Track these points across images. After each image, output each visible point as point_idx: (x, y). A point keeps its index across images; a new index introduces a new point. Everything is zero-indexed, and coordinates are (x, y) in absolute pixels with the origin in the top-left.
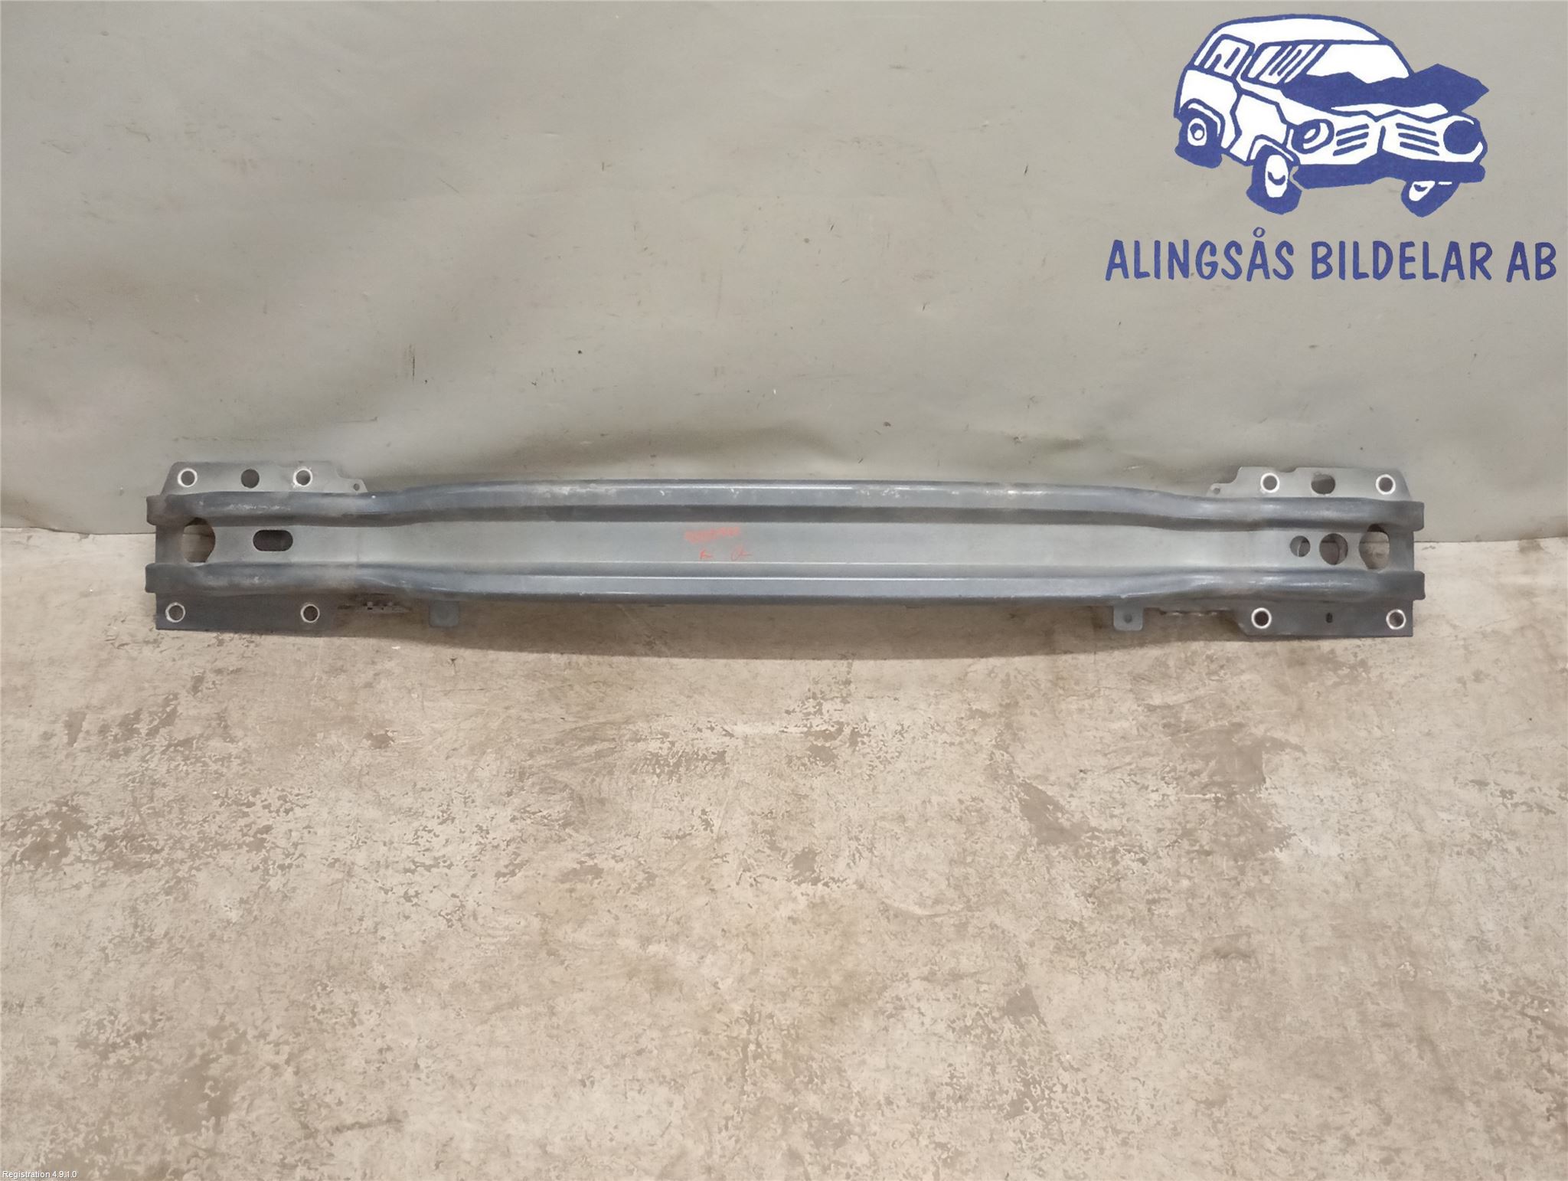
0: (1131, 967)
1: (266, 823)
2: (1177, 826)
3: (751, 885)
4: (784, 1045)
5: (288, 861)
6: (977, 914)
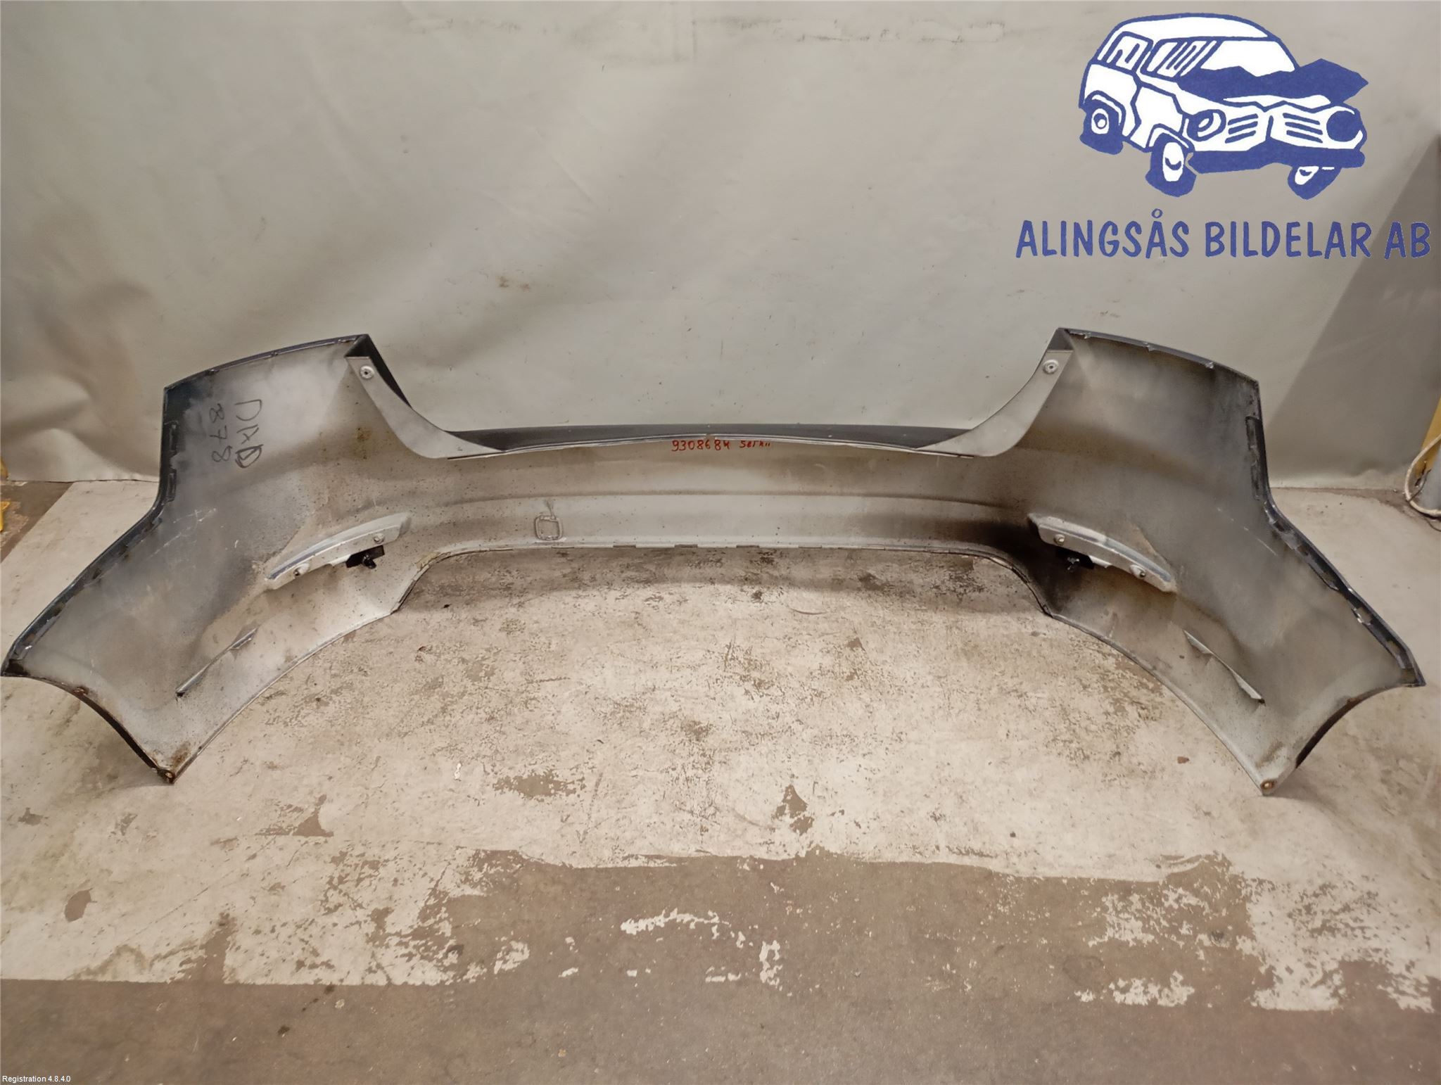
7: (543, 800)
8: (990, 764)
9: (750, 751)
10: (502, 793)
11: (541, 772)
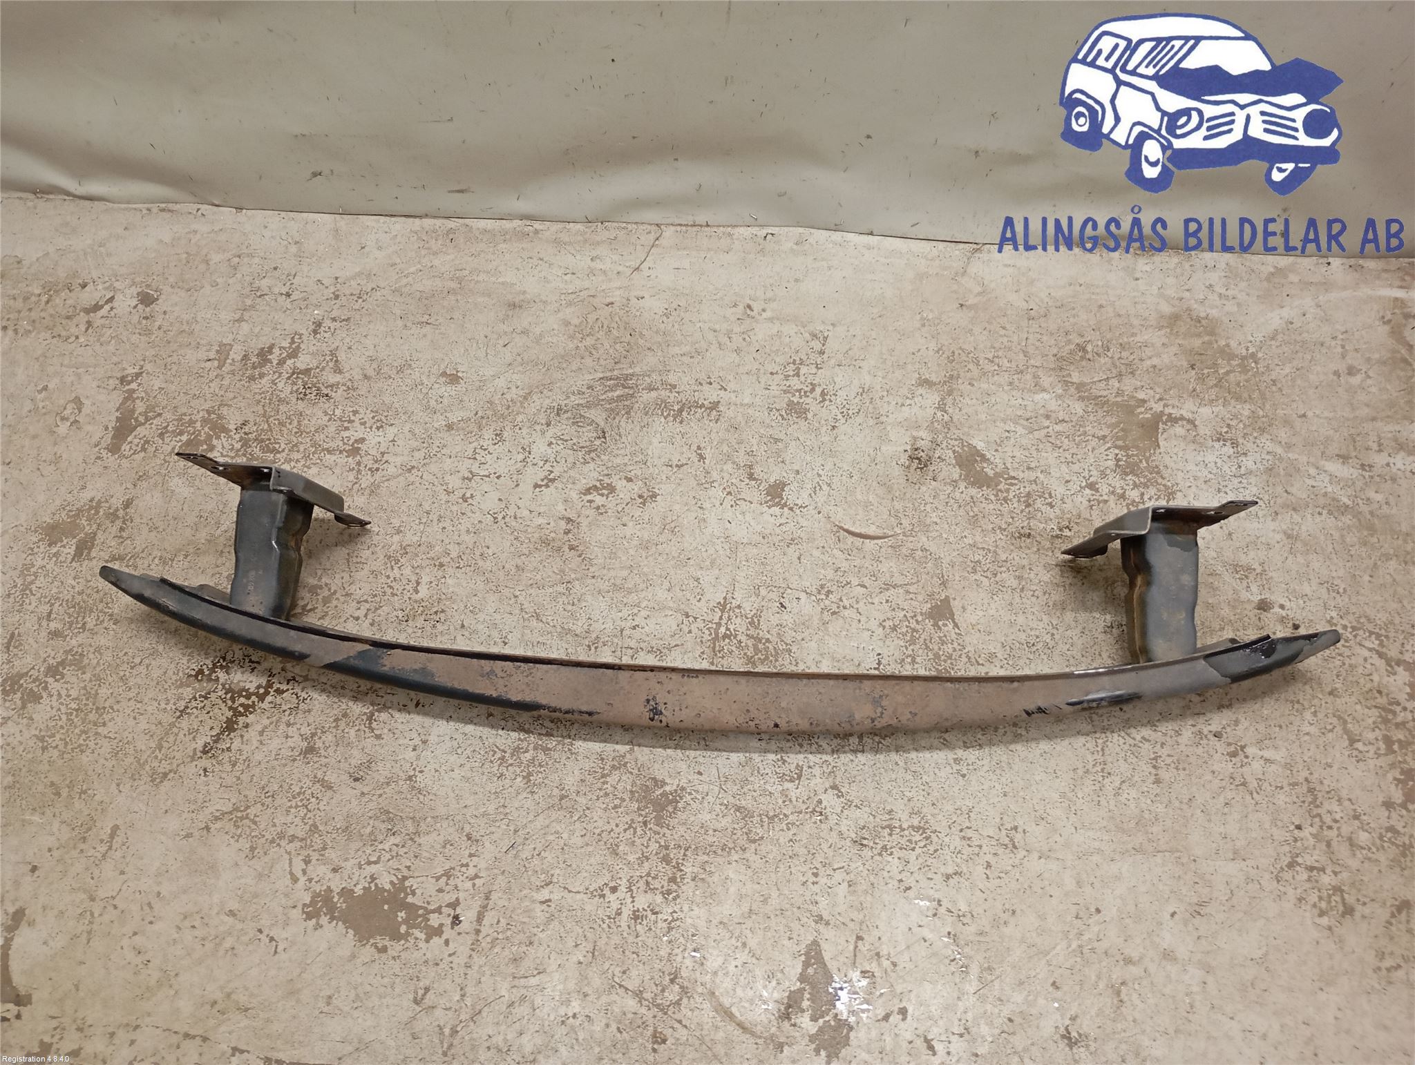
0: (1034, 588)
1: (361, 436)
2: (1082, 479)
3: (732, 506)
4: (748, 629)
5: (376, 466)
6: (911, 539)
7: (384, 950)
8: (1173, 915)
9: (747, 855)
10: (318, 926)
11: (385, 882)
